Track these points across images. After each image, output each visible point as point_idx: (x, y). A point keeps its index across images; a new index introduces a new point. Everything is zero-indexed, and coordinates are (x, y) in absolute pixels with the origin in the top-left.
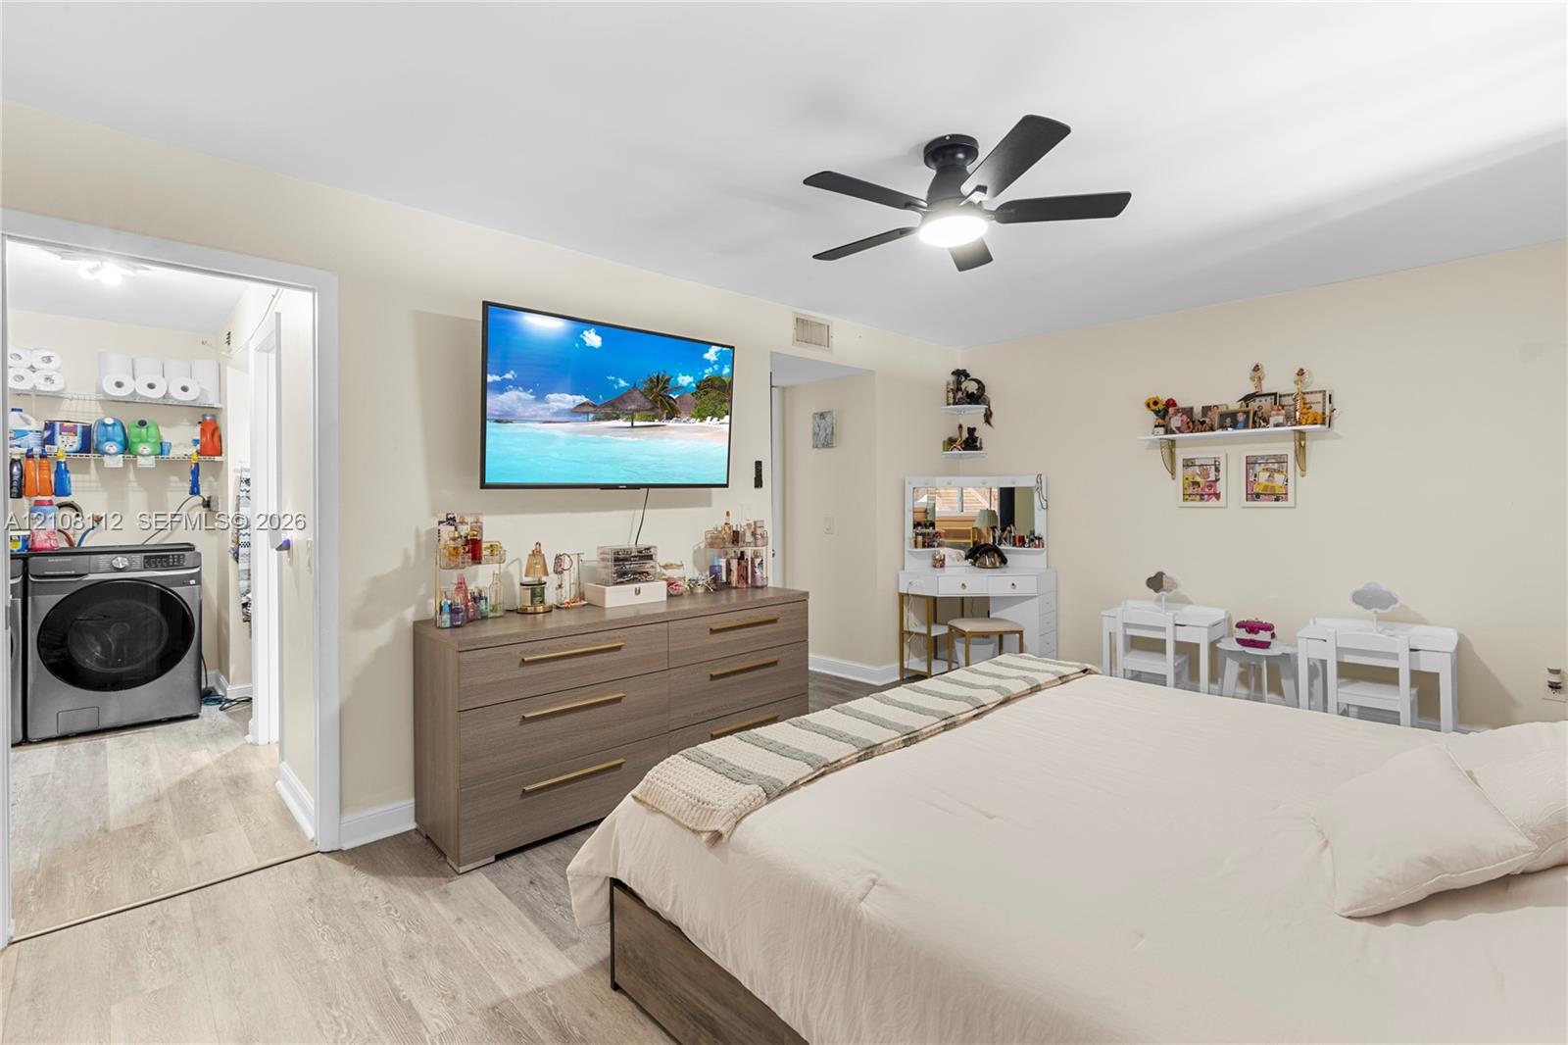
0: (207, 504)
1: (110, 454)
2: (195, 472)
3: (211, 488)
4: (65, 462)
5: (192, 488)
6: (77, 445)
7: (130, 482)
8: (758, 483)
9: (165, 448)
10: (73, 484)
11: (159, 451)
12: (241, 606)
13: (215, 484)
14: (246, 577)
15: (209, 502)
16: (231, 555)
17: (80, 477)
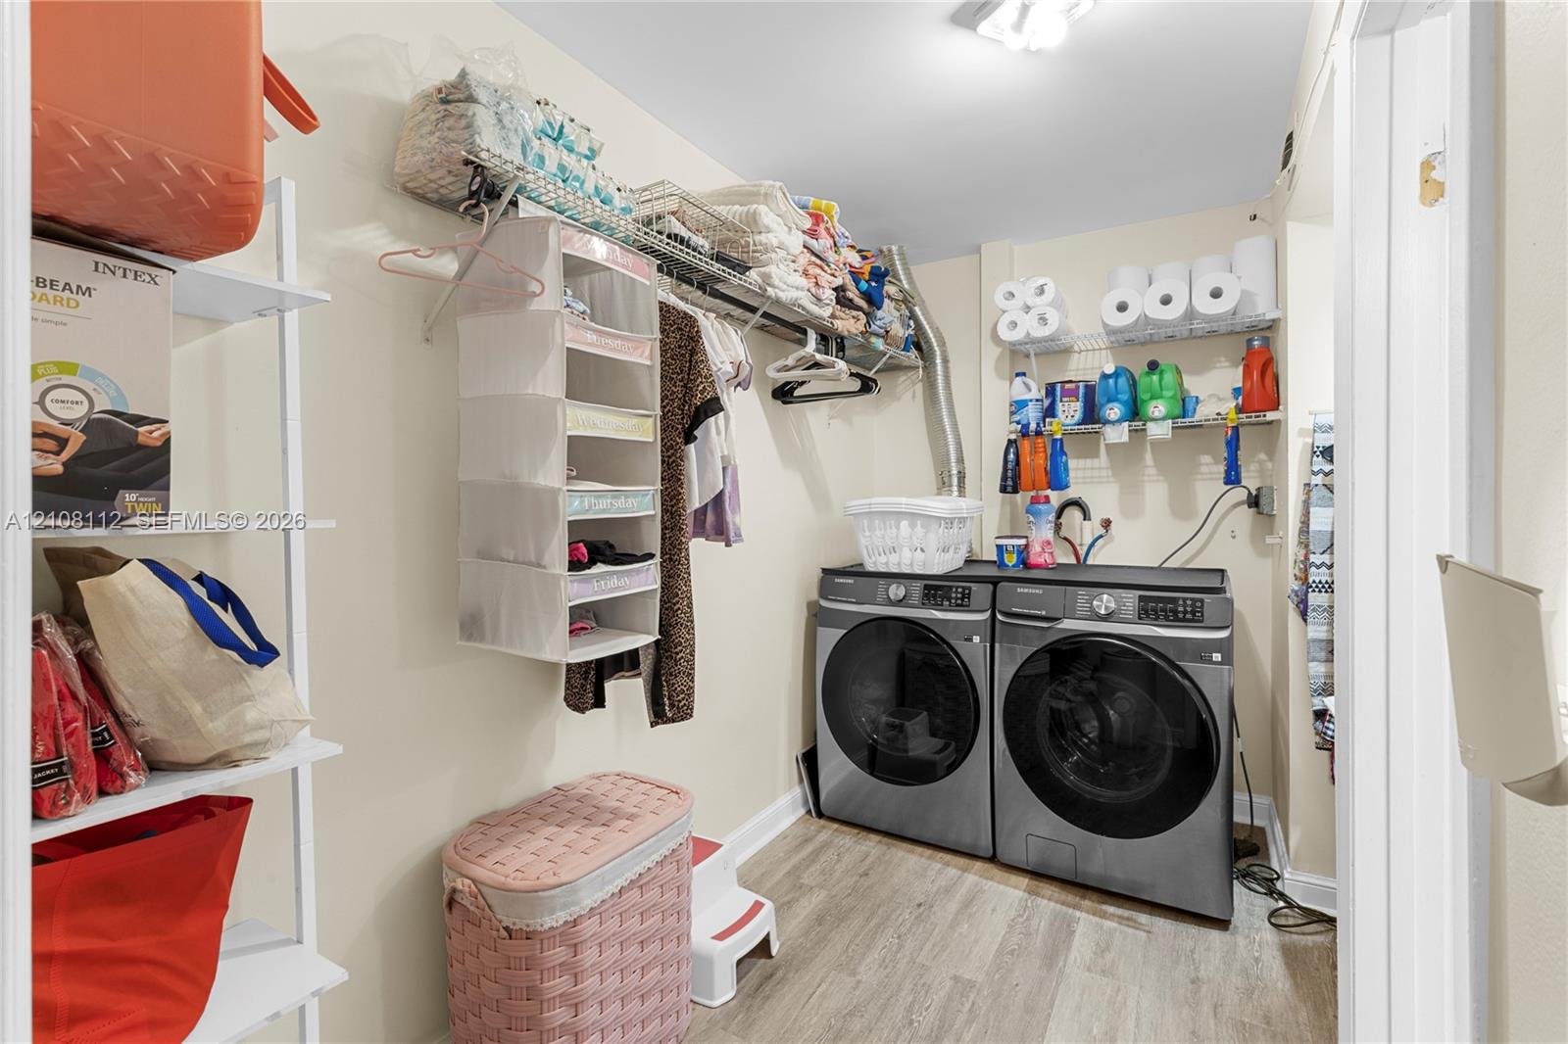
0: (1254, 501)
1: (1113, 423)
2: (1233, 444)
3: (1262, 472)
4: (1061, 439)
5: (1227, 472)
6: (1078, 416)
7: (1147, 467)
9: (1190, 406)
10: (1072, 474)
11: (1178, 411)
12: (1311, 717)
13: (1270, 465)
14: (1323, 655)
15: (1257, 496)
16: (1291, 606)
17: (1081, 463)
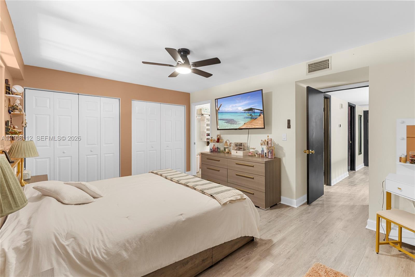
8: (289, 127)
